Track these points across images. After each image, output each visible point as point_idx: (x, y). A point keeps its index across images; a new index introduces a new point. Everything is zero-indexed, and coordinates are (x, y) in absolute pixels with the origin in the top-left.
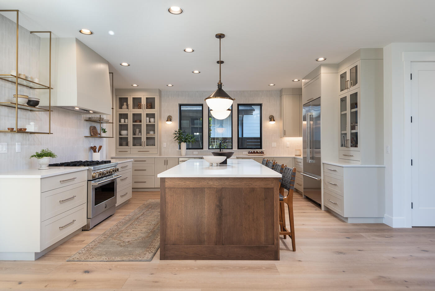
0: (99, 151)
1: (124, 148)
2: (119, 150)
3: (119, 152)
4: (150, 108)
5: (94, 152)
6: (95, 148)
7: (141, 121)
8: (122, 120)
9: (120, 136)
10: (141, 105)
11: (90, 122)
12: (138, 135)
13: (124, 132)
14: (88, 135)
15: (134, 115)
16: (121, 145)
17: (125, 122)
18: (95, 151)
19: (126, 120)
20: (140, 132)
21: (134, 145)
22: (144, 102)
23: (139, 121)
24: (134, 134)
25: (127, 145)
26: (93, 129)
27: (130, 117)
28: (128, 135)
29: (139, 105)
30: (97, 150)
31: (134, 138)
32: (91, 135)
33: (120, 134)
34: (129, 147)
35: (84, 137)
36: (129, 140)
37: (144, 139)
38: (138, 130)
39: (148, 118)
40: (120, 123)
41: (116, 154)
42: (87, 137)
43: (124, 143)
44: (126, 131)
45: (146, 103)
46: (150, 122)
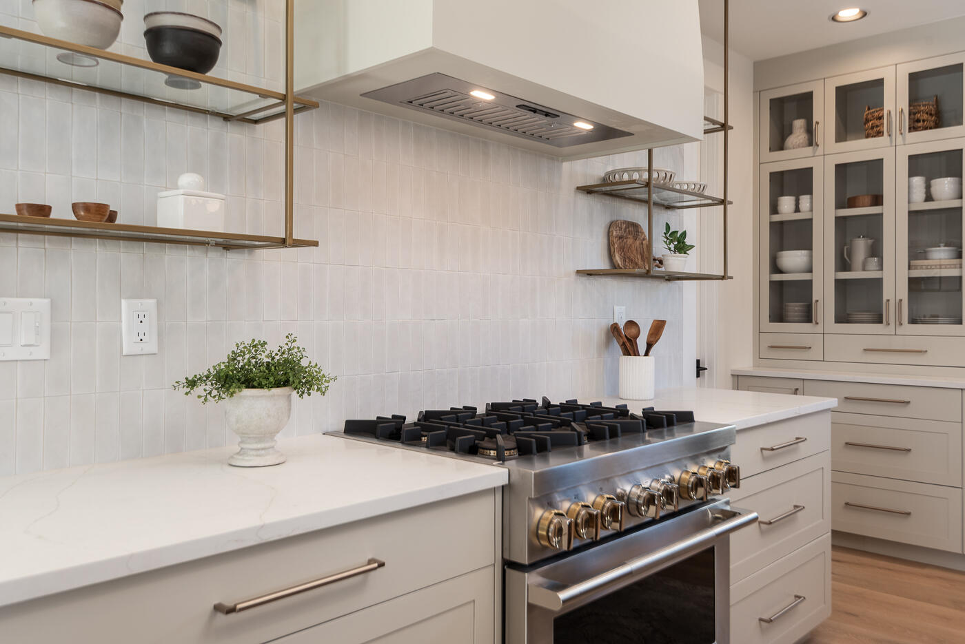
0: (649, 346)
1: (793, 331)
2: (768, 340)
3: (768, 349)
4: (932, 124)
5: (627, 353)
6: (633, 331)
7: (877, 200)
8: (787, 203)
9: (777, 277)
10: (881, 118)
11: (608, 201)
12: (864, 270)
13: (793, 259)
14: (599, 262)
15: (841, 169)
16: (778, 316)
17: (797, 210)
18: (629, 348)
19: (805, 201)
20: (876, 251)
21: (842, 317)
22: (896, 100)
23: (867, 200)
24: (843, 263)
25: (808, 317)
26: (621, 237)
27: (825, 185)
28: (810, 271)
29: (867, 121)
30: (642, 343)
31: (840, 285)
32: (614, 265)
33: (776, 268)
34: (819, 329)
35: (573, 276)
36: (816, 295)
37: (895, 289)
38: (861, 246)
39: (918, 181)
40: (776, 218)
41: (759, 357)
42: (590, 274)
43: (794, 308)
44: (804, 252)
45: (910, 106)
46: (929, 198)
